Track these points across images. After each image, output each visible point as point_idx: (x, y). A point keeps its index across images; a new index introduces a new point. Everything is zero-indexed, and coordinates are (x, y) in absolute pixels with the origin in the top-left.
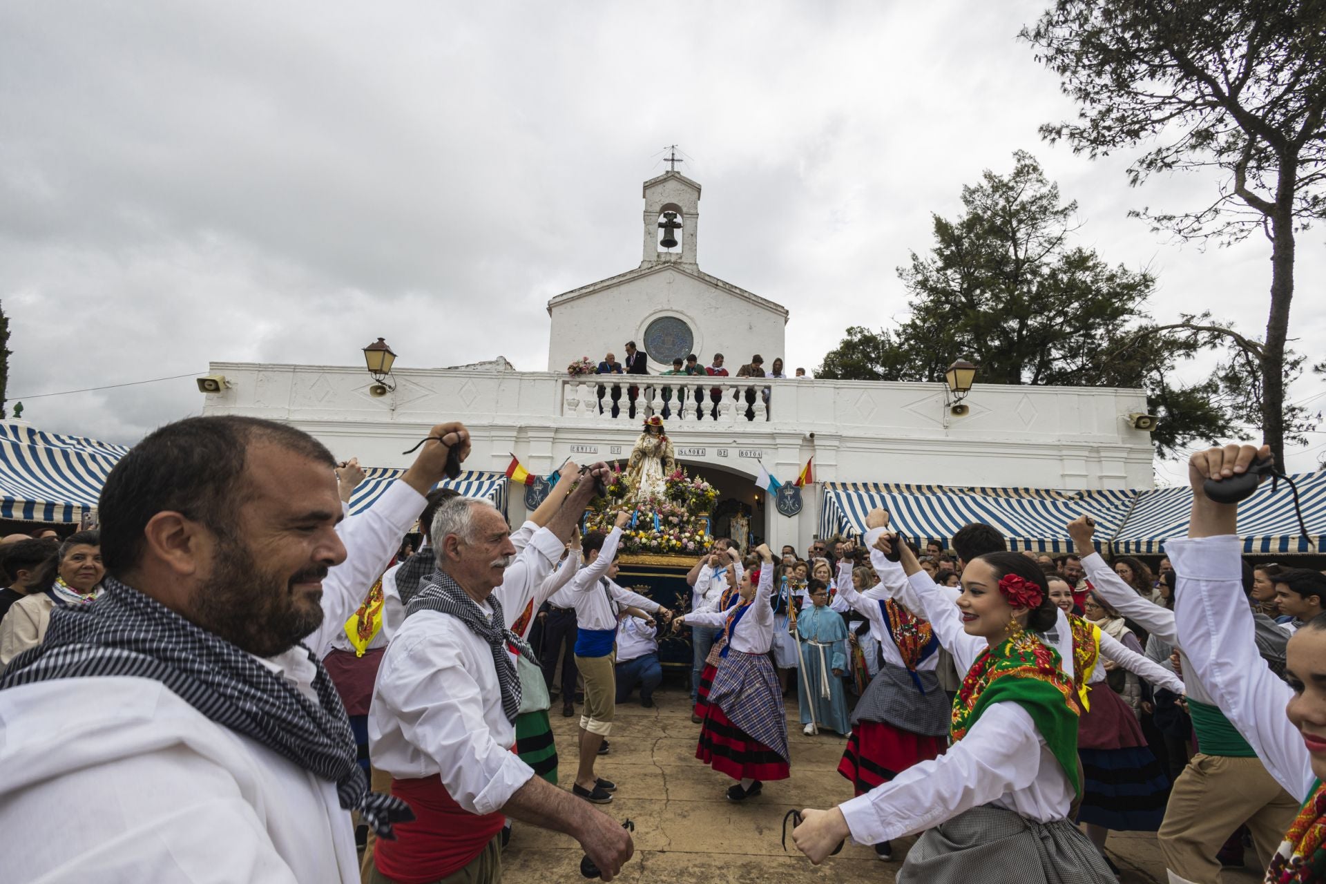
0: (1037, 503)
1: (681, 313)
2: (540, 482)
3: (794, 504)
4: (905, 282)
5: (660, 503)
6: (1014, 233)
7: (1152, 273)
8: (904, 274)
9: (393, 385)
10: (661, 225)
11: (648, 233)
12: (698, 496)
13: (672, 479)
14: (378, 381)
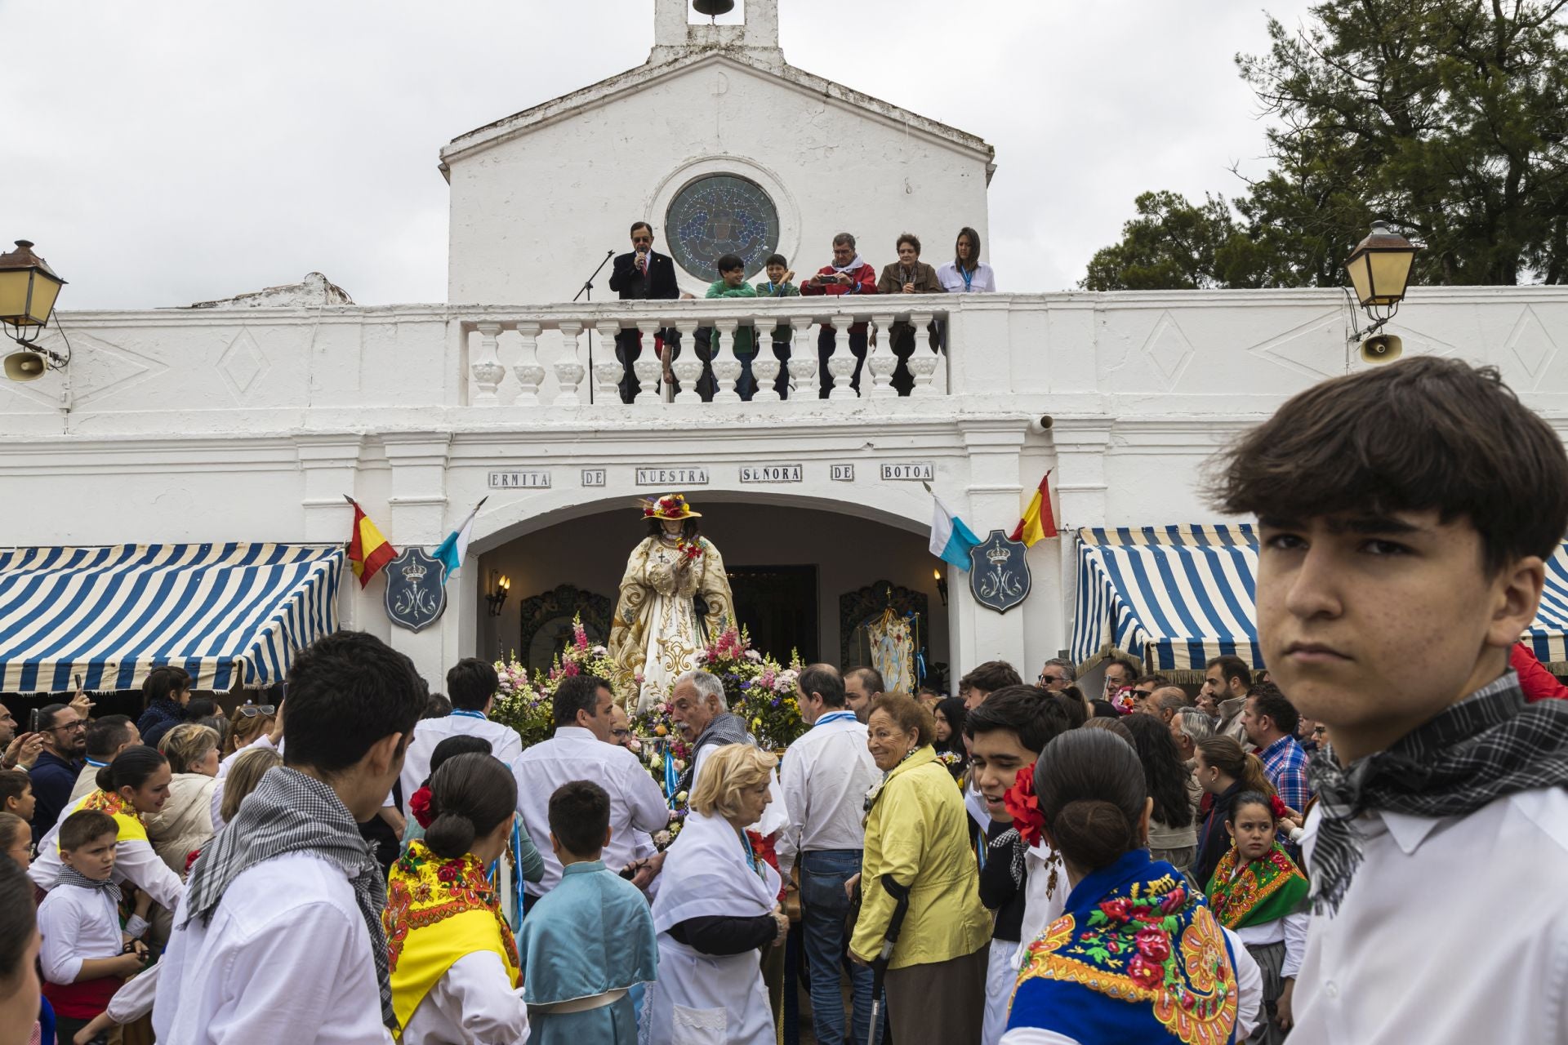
1: (749, 163)
2: (420, 561)
3: (1011, 583)
4: (1257, 87)
8: (1254, 69)
9: (63, 353)
14: (21, 341)
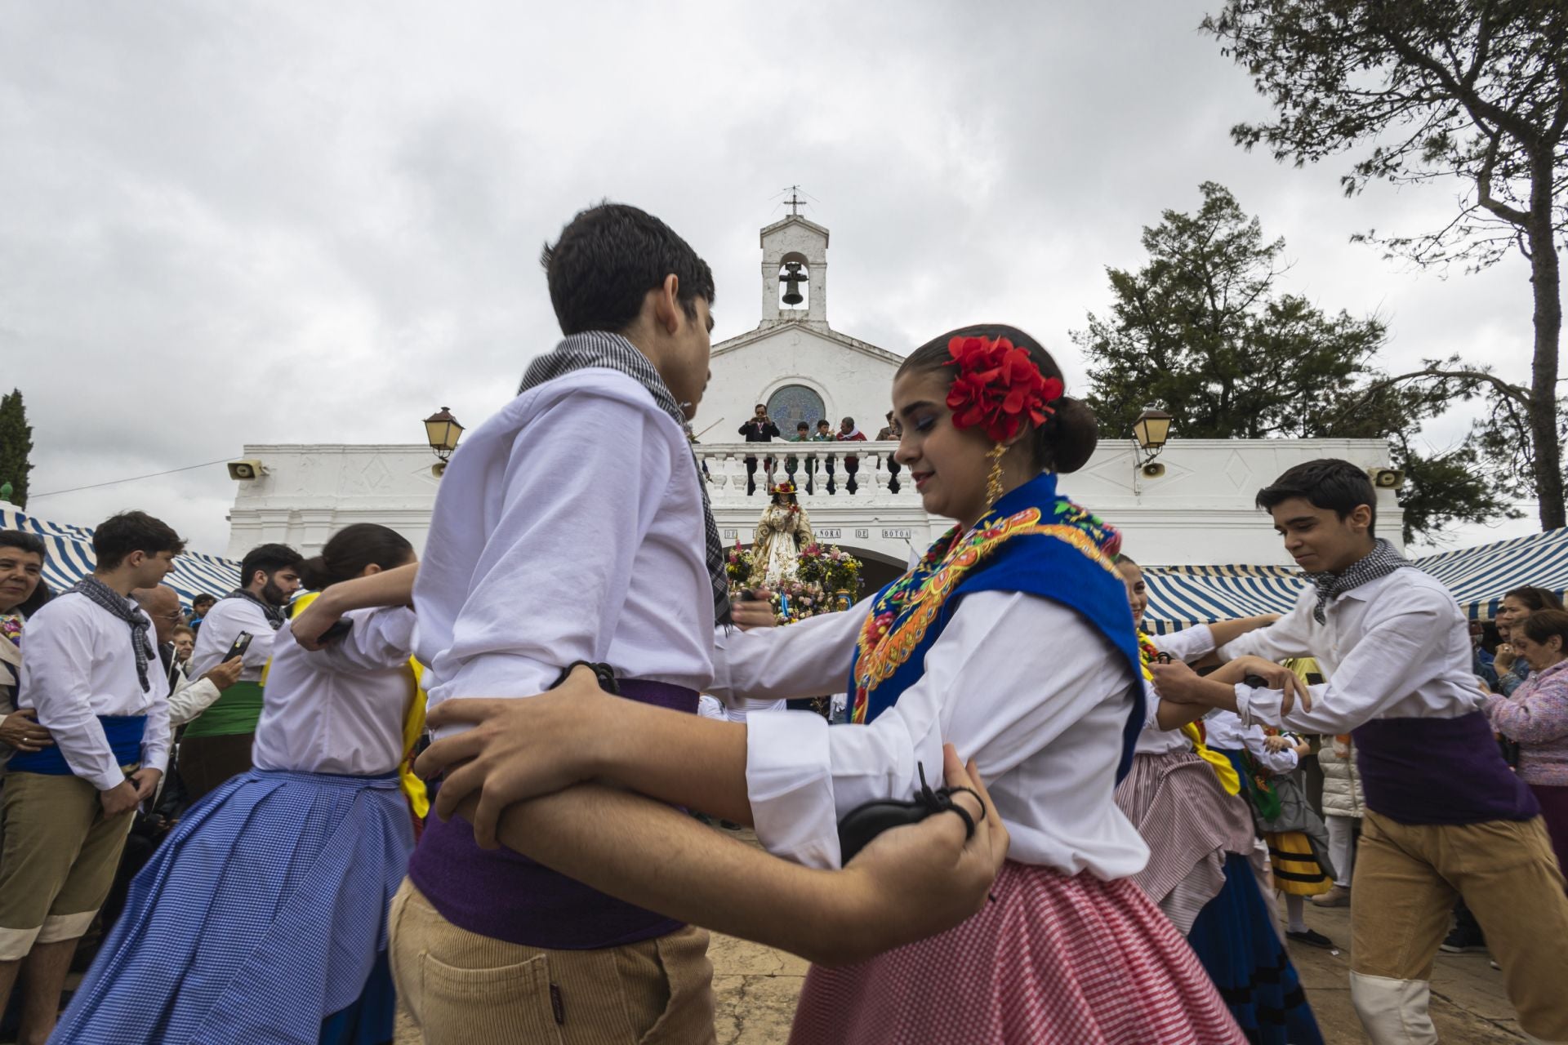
0: (1257, 581)
1: (810, 379)
4: (1081, 347)
5: (791, 583)
6: (1210, 279)
7: (1381, 321)
8: (1079, 337)
10: (782, 278)
11: (767, 288)
12: (835, 568)
13: (805, 555)
14: (441, 458)
